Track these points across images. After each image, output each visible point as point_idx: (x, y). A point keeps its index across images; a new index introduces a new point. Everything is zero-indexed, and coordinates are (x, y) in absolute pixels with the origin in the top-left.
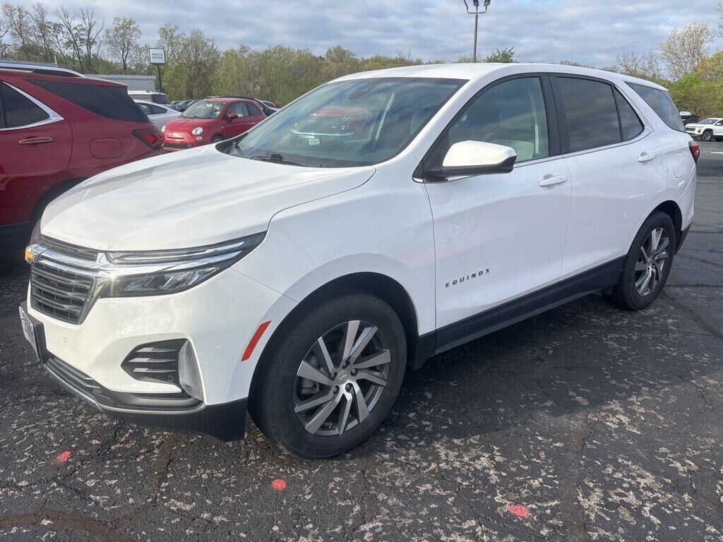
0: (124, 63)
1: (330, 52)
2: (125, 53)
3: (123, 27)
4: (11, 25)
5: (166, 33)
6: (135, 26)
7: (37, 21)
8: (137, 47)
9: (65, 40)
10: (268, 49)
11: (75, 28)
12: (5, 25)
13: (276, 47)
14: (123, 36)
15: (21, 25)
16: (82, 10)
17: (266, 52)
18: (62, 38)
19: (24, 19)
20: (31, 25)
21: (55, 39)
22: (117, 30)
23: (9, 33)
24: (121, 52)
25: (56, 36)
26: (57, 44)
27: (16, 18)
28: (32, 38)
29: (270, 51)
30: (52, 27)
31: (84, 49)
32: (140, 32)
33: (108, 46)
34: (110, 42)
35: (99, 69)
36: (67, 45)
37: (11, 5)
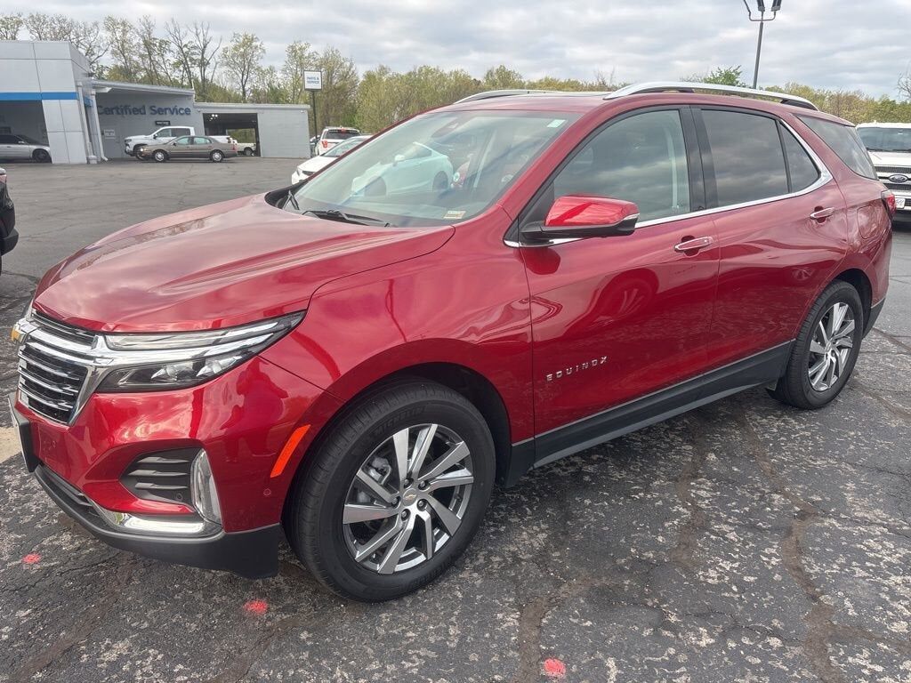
0: (244, 89)
1: (490, 73)
2: (245, 77)
3: (244, 45)
4: (112, 43)
5: (295, 51)
6: (258, 44)
7: (143, 37)
8: (258, 69)
9: (173, 60)
10: (412, 70)
11: (186, 46)
12: (105, 42)
13: (421, 68)
14: (243, 55)
15: (124, 41)
16: (195, 24)
17: (410, 74)
18: (171, 58)
19: (128, 35)
20: (135, 42)
21: (161, 59)
22: (235, 48)
23: (109, 52)
24: (241, 75)
25: (162, 55)
26: (163, 66)
27: (119, 34)
28: (135, 58)
29: (414, 73)
30: (158, 44)
31: (196, 71)
32: (264, 51)
33: (225, 68)
34: (227, 64)
35: (215, 96)
36: (176, 65)
37: (114, 18)
